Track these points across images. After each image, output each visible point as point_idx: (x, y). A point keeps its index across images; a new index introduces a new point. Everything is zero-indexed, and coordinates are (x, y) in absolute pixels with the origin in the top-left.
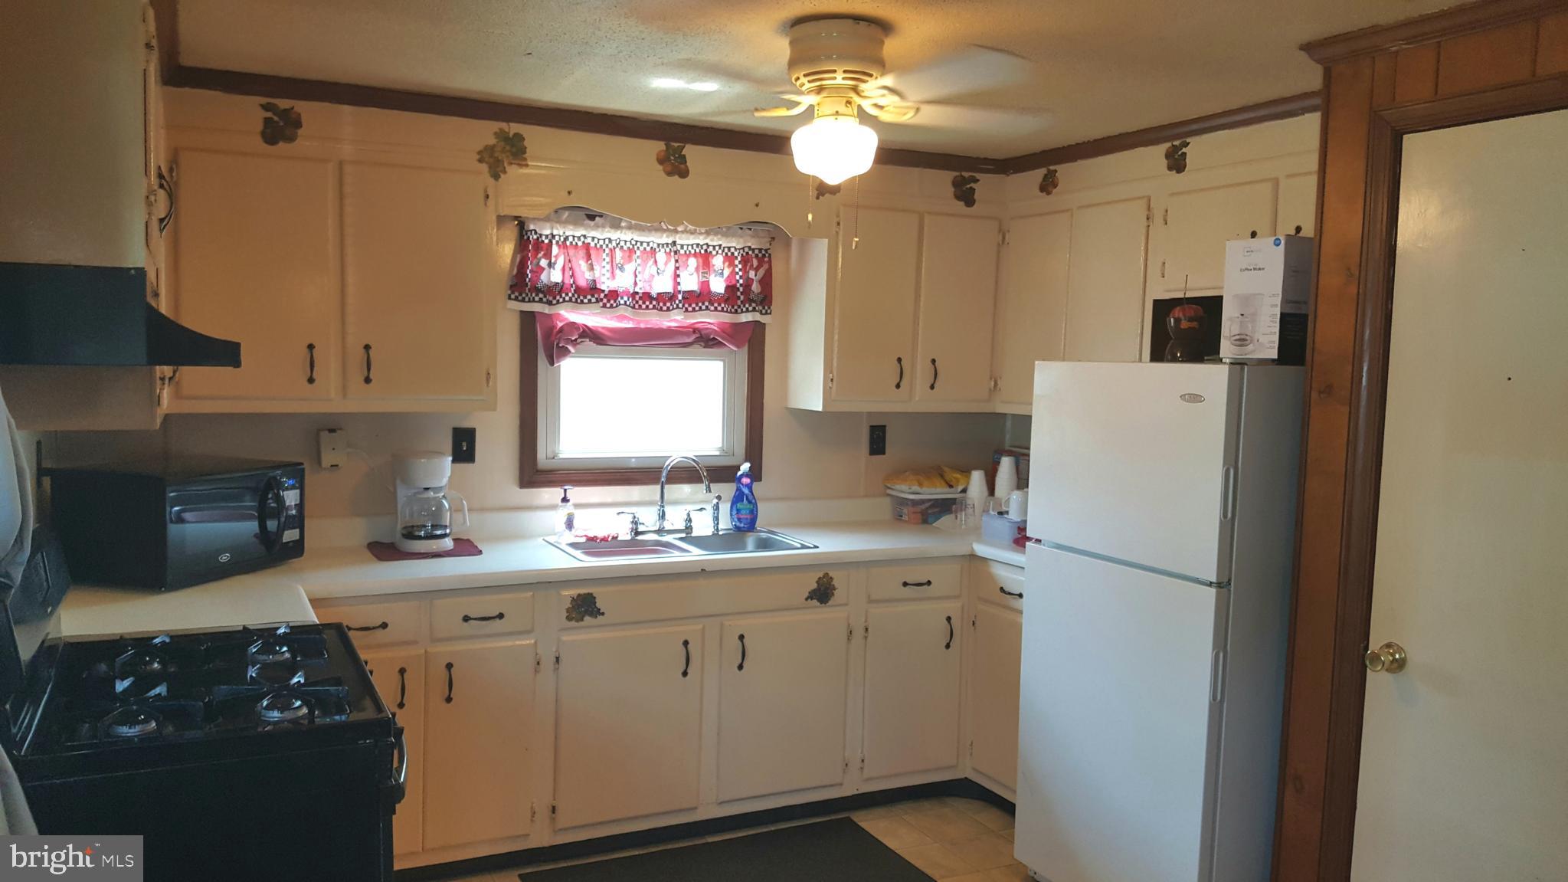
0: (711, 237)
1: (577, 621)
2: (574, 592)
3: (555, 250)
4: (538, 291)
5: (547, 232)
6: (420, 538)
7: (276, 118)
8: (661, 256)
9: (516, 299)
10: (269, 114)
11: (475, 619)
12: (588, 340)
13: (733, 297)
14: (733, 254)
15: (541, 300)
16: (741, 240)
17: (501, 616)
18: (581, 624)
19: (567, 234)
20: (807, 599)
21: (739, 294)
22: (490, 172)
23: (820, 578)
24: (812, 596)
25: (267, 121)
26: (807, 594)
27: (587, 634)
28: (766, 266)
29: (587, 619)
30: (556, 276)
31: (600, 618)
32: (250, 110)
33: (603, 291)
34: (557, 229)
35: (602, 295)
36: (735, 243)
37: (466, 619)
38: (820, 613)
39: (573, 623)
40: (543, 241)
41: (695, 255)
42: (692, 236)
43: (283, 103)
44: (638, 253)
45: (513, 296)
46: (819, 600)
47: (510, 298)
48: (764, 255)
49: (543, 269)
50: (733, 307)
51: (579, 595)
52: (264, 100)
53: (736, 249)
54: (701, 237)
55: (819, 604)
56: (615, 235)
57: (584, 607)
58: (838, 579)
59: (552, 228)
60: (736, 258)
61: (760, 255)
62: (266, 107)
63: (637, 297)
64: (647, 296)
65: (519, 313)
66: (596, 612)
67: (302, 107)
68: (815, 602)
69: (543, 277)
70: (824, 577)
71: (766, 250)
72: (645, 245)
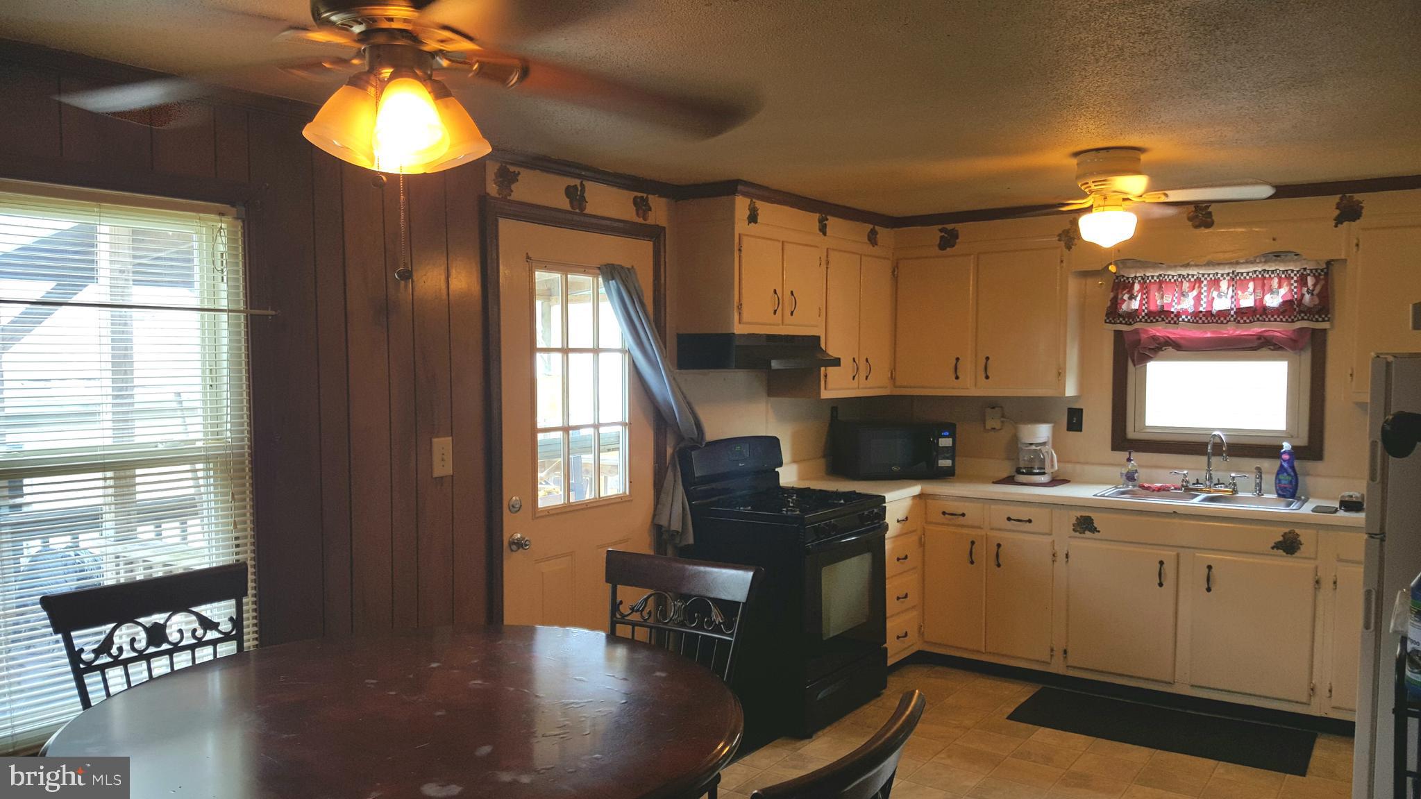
0: (1270, 264)
1: (1080, 533)
2: (1079, 514)
3: (1137, 287)
4: (1120, 316)
5: (1133, 276)
6: (1023, 473)
7: (946, 235)
8: (1224, 285)
9: (1110, 322)
10: (943, 234)
11: (1014, 520)
12: (1170, 347)
13: (1289, 309)
14: (1290, 275)
15: (1121, 323)
16: (1298, 263)
17: (1030, 521)
18: (1082, 535)
19: (1147, 275)
20: (1273, 548)
21: (1295, 306)
22: (1065, 246)
23: (1285, 533)
24: (1277, 546)
25: (942, 237)
26: (1273, 544)
27: (1085, 543)
28: (1322, 282)
29: (1087, 532)
30: (1135, 305)
31: (1097, 533)
32: (933, 234)
33: (1173, 312)
34: (1140, 272)
35: (1172, 316)
36: (1294, 267)
37: (1009, 519)
38: (1283, 561)
39: (1077, 534)
40: (1129, 282)
41: (1254, 280)
42: (1251, 266)
43: (950, 227)
44: (1205, 282)
45: (1108, 321)
46: (1284, 551)
47: (1106, 322)
48: (1320, 274)
49: (1125, 300)
50: (1290, 317)
51: (1081, 516)
52: (940, 227)
53: (1293, 271)
54: (1260, 265)
55: (1284, 554)
56: (1184, 272)
57: (1085, 524)
58: (1305, 536)
59: (1136, 272)
60: (1293, 278)
61: (1317, 274)
62: (941, 231)
63: (1201, 315)
64: (1209, 314)
65: (1112, 333)
66: (1094, 530)
67: (959, 227)
68: (1281, 552)
69: (1124, 307)
70: (1290, 532)
71: (1322, 270)
72: (1211, 276)
